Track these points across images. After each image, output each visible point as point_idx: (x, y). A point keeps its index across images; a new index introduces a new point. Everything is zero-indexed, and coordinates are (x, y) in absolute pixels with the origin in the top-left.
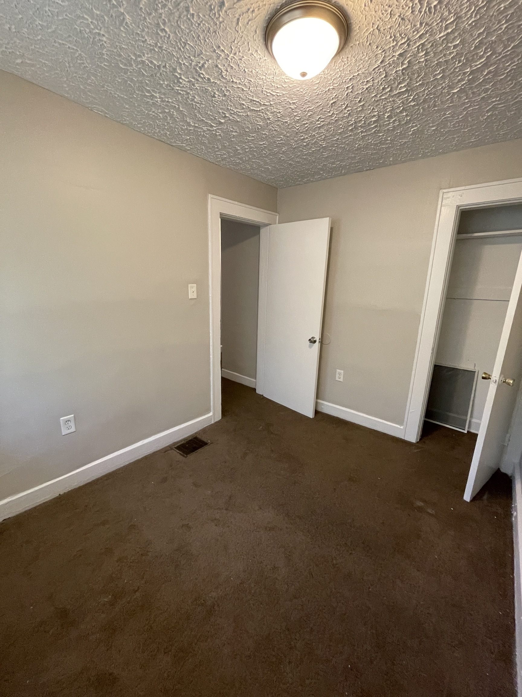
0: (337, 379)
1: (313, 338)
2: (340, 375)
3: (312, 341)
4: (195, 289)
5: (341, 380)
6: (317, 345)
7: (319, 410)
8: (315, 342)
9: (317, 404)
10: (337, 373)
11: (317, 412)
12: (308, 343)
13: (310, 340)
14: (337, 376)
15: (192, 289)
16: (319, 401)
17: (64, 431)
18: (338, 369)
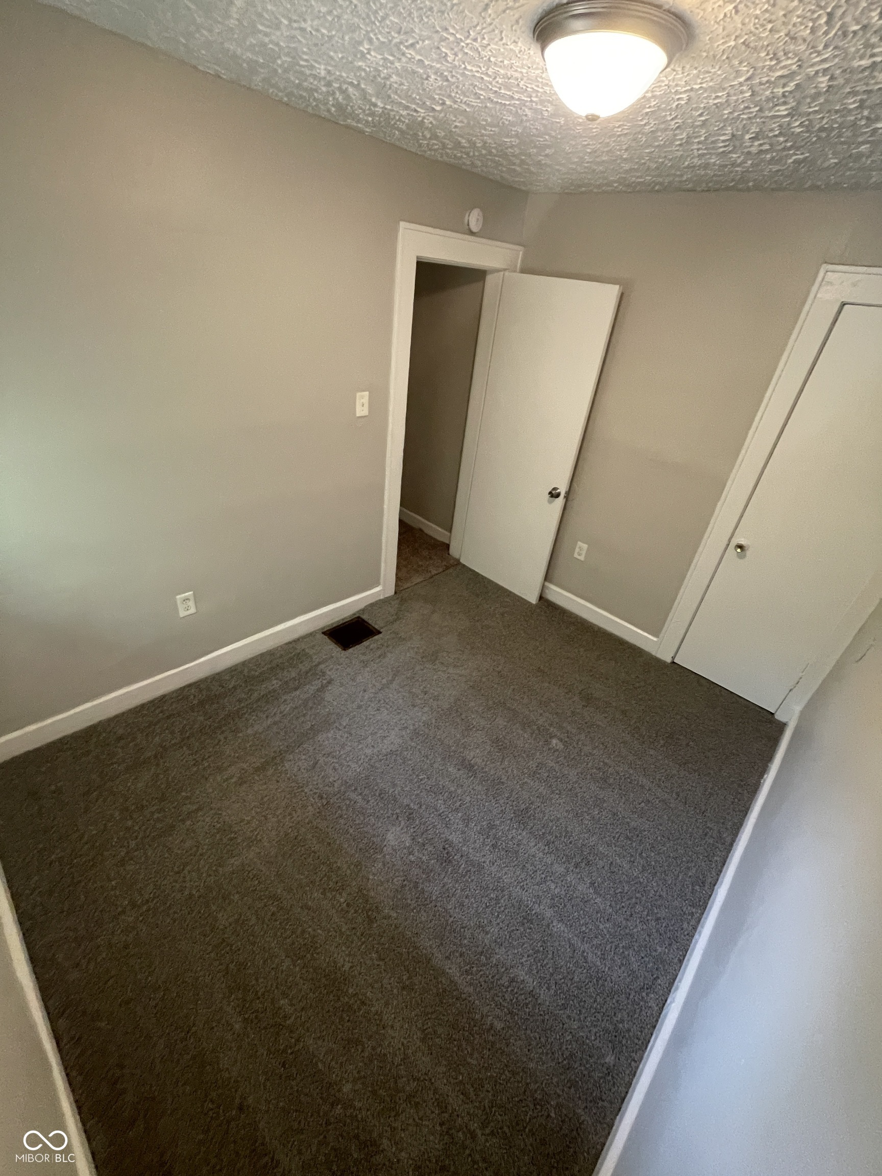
0: (576, 555)
1: (555, 489)
2: (581, 550)
3: (554, 495)
4: (366, 400)
5: (582, 558)
6: (560, 501)
7: (544, 596)
8: (558, 495)
9: (543, 587)
10: (578, 546)
11: (541, 598)
12: (548, 496)
13: (550, 493)
14: (577, 550)
15: (362, 401)
16: (547, 584)
17: (182, 613)
18: (581, 541)
